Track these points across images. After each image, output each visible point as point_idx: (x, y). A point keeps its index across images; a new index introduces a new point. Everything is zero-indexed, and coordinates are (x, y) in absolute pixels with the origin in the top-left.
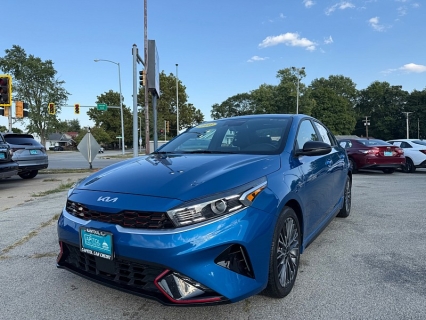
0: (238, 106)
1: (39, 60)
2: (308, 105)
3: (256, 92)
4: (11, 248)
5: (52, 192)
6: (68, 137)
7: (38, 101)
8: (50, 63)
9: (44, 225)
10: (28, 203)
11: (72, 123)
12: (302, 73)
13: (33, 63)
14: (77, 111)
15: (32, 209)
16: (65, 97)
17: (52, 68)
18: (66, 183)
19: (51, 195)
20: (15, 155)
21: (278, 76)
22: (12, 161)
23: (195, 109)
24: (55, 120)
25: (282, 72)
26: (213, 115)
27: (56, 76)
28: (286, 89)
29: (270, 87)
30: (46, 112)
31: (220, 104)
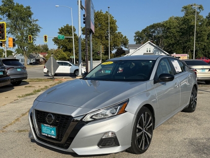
0: (154, 32)
1: (22, 6)
2: (205, 31)
3: (166, 22)
4: (7, 126)
5: (29, 95)
6: (41, 56)
7: (22, 34)
8: (29, 8)
9: (23, 115)
10: (16, 101)
11: (43, 47)
12: (201, 8)
13: (19, 9)
14: (46, 40)
15: (18, 105)
16: (38, 30)
17: (30, 11)
18: (37, 89)
19: (28, 97)
20: (9, 72)
21: (182, 11)
22: (7, 76)
23: (122, 36)
24: (33, 45)
25: (185, 8)
26: (135, 40)
27: (32, 16)
28: (188, 20)
29: (177, 18)
30: (27, 40)
31: (141, 31)
